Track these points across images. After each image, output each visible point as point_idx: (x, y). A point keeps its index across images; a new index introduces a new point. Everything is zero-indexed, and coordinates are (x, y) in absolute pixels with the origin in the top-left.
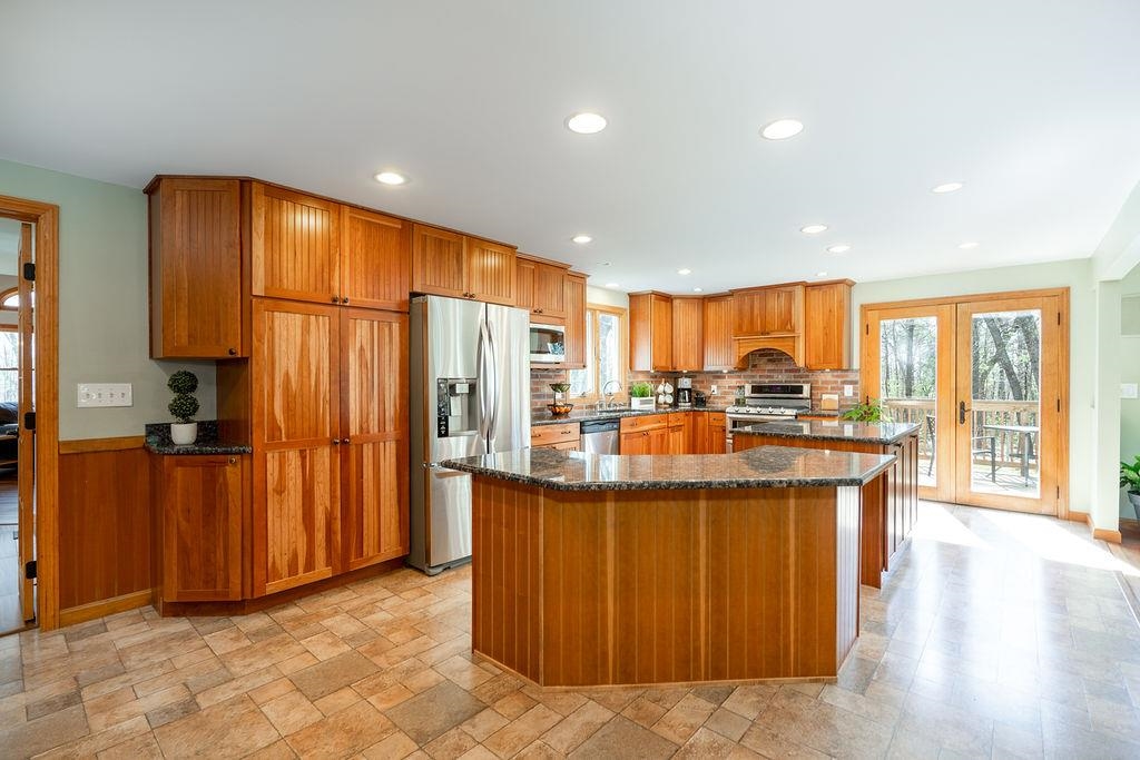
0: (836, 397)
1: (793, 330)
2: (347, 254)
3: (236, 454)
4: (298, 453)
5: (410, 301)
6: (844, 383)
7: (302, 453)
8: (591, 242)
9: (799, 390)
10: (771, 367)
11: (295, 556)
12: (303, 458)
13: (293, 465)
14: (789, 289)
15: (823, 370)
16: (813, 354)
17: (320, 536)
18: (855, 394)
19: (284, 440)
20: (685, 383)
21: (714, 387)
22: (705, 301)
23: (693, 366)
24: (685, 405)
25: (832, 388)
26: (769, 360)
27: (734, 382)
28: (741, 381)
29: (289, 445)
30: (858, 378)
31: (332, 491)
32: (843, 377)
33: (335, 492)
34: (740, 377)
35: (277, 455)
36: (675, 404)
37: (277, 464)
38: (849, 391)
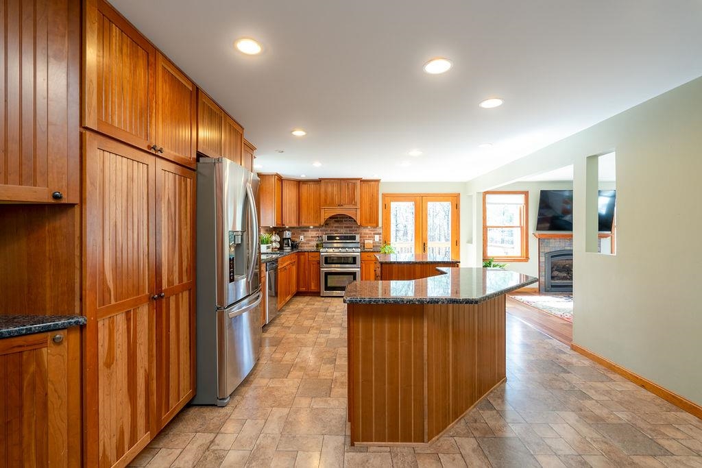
0: (371, 242)
1: (355, 204)
2: (160, 102)
3: (63, 328)
4: (124, 315)
5: (198, 160)
6: (375, 234)
7: (128, 313)
8: (306, 135)
9: (354, 238)
10: (336, 225)
11: (122, 433)
12: (128, 320)
13: (120, 331)
14: (354, 181)
15: (367, 227)
16: (364, 219)
17: (141, 402)
18: (380, 240)
19: (113, 302)
20: (287, 234)
21: (302, 237)
22: (299, 183)
23: (294, 224)
24: (288, 249)
25: (369, 237)
26: (336, 221)
27: (314, 234)
28: (320, 233)
29: (116, 308)
30: (381, 232)
31: (150, 350)
32: (374, 231)
33: (152, 351)
34: (318, 231)
35: (107, 322)
36: (281, 248)
37: (107, 331)
38: (377, 238)
